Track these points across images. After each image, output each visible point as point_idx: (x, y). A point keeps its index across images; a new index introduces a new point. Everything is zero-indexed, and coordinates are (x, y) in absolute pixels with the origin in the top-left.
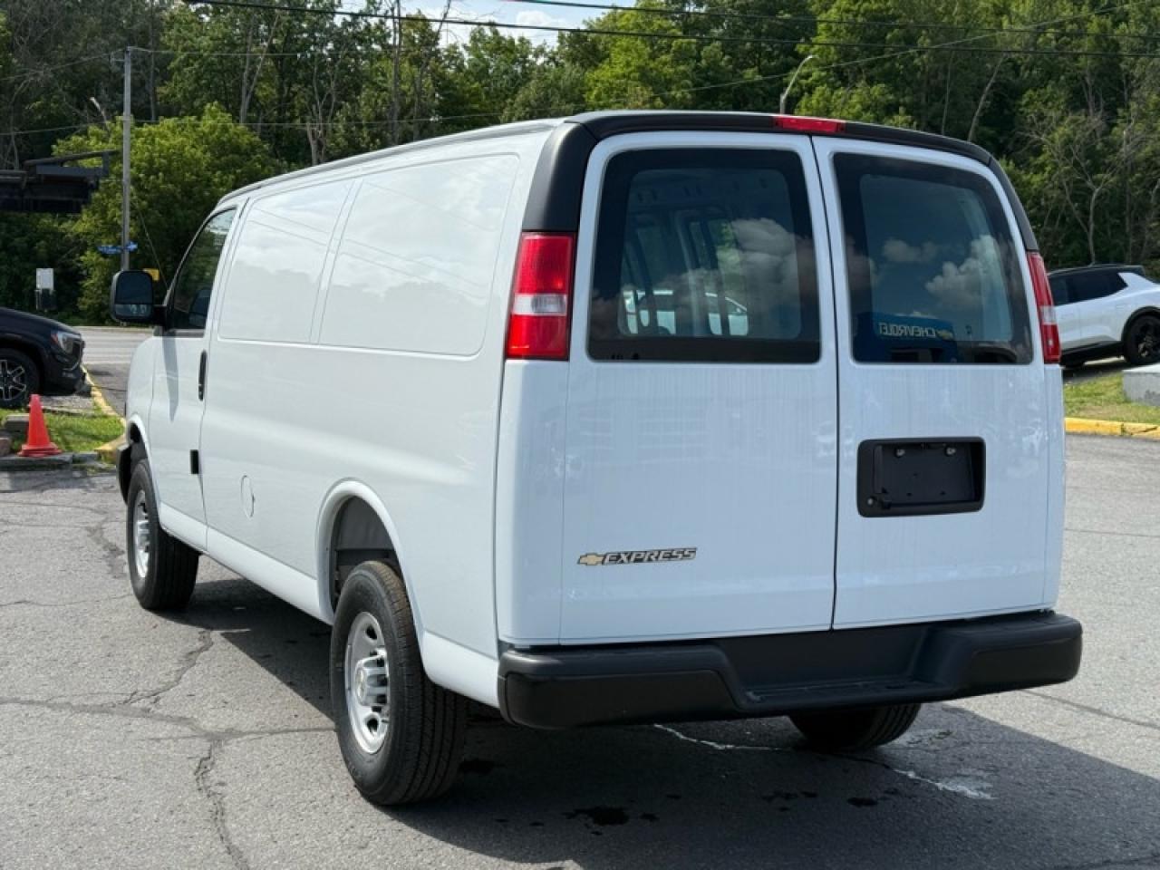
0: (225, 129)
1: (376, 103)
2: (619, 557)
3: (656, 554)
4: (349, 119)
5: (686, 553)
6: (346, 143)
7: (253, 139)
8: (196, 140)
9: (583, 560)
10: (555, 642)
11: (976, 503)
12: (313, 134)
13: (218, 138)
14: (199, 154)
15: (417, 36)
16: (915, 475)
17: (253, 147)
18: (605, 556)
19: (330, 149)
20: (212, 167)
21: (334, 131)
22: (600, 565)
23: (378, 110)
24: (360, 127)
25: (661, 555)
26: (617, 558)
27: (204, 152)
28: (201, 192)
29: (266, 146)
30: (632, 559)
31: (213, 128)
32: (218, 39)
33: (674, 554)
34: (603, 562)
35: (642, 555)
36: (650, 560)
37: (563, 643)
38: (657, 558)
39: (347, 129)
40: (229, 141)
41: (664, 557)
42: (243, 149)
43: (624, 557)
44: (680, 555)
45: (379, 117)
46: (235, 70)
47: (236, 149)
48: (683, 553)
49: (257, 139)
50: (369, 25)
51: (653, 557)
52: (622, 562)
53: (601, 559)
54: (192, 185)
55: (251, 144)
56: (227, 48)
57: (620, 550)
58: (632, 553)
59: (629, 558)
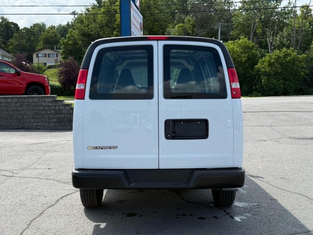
0: (246, 42)
1: (289, 31)
2: (97, 148)
3: (107, 147)
4: (281, 36)
5: (115, 147)
6: (279, 43)
7: (253, 44)
8: (238, 46)
9: (88, 148)
10: (83, 168)
11: (206, 137)
12: (269, 41)
13: (244, 45)
14: (238, 49)
15: (305, 11)
16: (187, 129)
17: (253, 46)
18: (93, 147)
19: (275, 45)
20: (242, 53)
21: (276, 40)
22: (92, 149)
23: (289, 33)
24: (284, 38)
25: (108, 147)
26: (96, 148)
27: (240, 49)
28: (238, 59)
29: (257, 46)
30: (100, 148)
31: (242, 42)
32: (244, 18)
33: (111, 147)
34: (93, 149)
35: (103, 147)
36: (105, 149)
37: (85, 168)
38: (107, 148)
39: (280, 39)
40: (246, 45)
41: (109, 148)
42: (250, 47)
43: (98, 148)
44: (113, 148)
45: (289, 35)
46: (249, 26)
47: (248, 48)
48: (114, 147)
49: (254, 44)
50: (288, 9)
51: (106, 148)
52: (98, 149)
53: (92, 148)
54: (235, 58)
55: (252, 45)
56: (247, 21)
57: (97, 146)
58: (100, 147)
59: (99, 148)
